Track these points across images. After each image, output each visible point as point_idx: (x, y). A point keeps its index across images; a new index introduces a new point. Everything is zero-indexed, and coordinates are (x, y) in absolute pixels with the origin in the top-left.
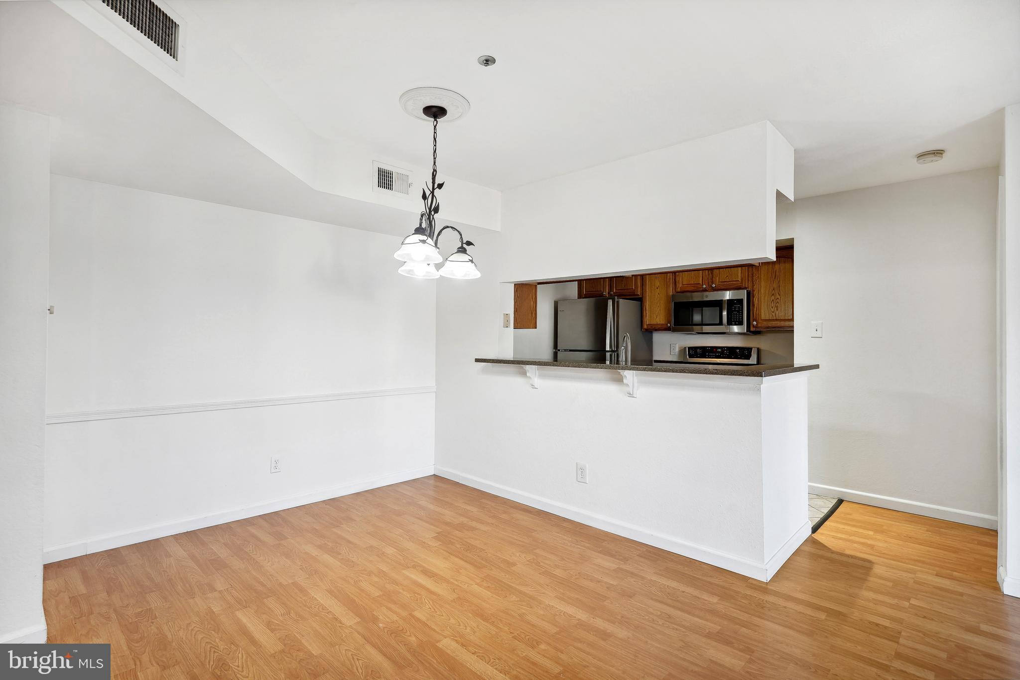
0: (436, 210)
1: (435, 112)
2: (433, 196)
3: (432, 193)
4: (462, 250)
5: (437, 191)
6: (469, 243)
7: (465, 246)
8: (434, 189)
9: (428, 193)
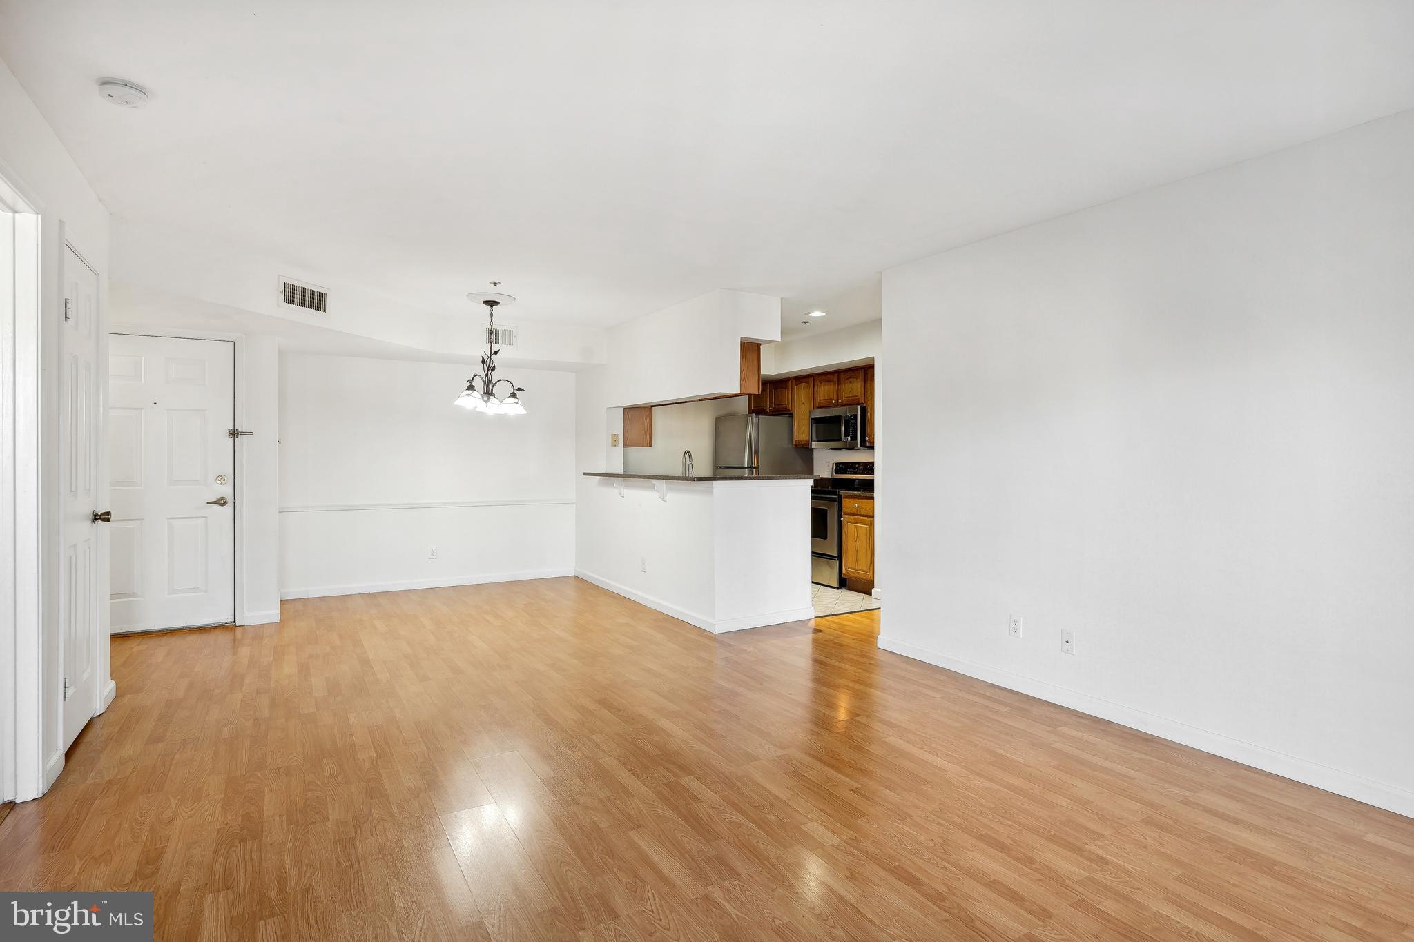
0: (493, 369)
1: (492, 304)
2: (490, 359)
3: (490, 357)
4: (514, 395)
5: (494, 357)
6: (519, 389)
7: (516, 392)
8: (491, 355)
9: (486, 358)
